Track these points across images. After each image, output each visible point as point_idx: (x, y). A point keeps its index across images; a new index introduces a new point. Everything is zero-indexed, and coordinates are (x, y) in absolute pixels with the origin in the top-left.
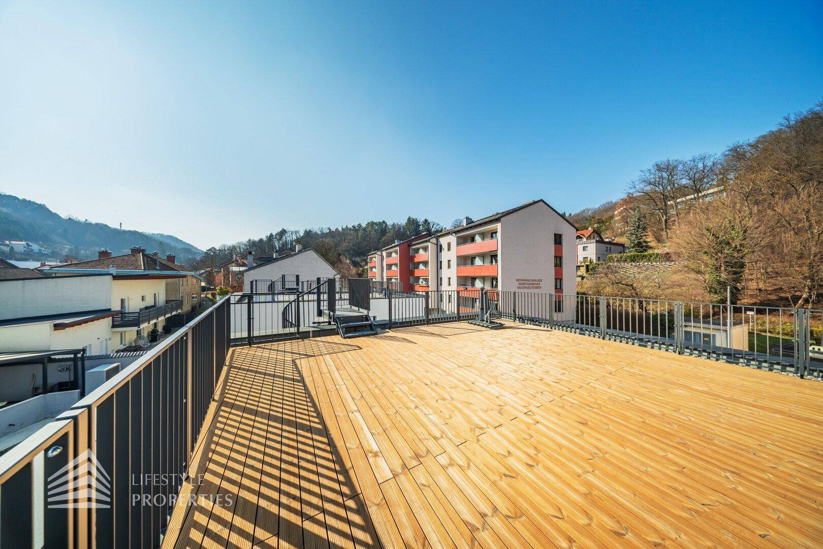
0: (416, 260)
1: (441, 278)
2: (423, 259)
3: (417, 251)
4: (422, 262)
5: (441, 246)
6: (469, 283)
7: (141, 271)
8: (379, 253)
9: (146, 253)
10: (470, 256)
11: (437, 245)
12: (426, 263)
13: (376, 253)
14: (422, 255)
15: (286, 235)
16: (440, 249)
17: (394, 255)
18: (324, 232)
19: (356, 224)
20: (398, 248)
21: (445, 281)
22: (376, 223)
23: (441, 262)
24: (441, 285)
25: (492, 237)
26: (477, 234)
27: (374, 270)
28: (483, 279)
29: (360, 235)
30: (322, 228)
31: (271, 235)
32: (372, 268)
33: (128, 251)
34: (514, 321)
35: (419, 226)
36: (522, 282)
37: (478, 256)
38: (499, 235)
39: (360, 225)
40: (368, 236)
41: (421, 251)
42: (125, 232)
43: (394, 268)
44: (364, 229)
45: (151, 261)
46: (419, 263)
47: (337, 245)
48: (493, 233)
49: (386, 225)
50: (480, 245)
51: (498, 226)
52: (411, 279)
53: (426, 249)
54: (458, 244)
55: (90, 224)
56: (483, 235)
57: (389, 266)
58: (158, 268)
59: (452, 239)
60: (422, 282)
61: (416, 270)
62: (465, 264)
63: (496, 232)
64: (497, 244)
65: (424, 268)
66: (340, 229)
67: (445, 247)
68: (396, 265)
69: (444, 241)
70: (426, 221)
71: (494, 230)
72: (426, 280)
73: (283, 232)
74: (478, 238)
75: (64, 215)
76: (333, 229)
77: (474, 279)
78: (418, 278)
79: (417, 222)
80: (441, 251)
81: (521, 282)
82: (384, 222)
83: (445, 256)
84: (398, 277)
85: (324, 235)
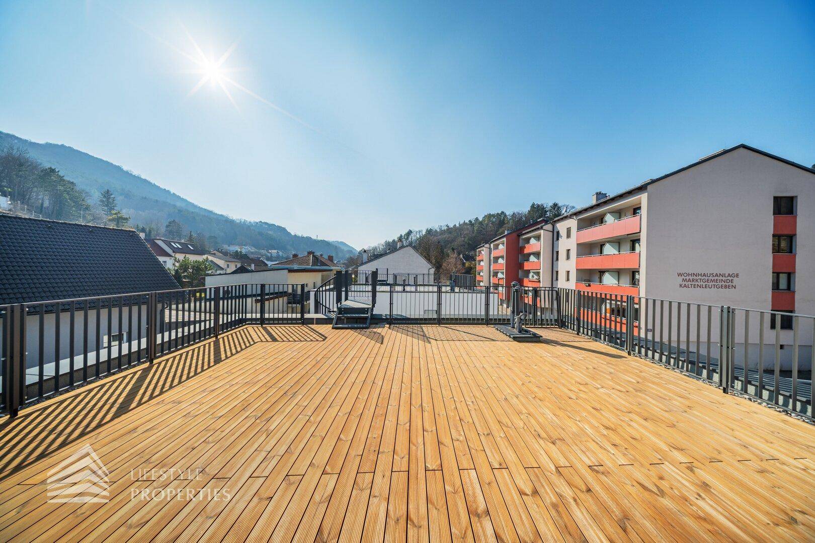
0: (526, 251)
1: (557, 272)
2: (534, 250)
3: (527, 241)
4: (534, 254)
5: (558, 233)
6: (597, 278)
7: (309, 267)
8: (487, 245)
9: (315, 254)
10: (597, 243)
11: (553, 232)
12: (537, 255)
13: (484, 246)
14: (534, 245)
15: (412, 235)
16: (556, 236)
17: (501, 247)
18: (443, 229)
19: (473, 218)
20: (505, 239)
21: (562, 276)
22: (493, 216)
23: (557, 252)
24: (557, 280)
25: (634, 214)
26: (609, 213)
27: (482, 263)
28: (618, 273)
29: (475, 229)
30: (441, 226)
31: (401, 236)
32: (480, 261)
33: (306, 254)
34: (578, 334)
35: (546, 212)
36: (691, 278)
37: (608, 242)
38: (644, 211)
39: (477, 219)
40: (484, 229)
41: (533, 241)
42: (319, 241)
43: (500, 261)
44: (481, 223)
45: (316, 260)
46: (529, 255)
47: (453, 241)
48: (636, 210)
49: (505, 215)
50: (612, 226)
51: (644, 198)
52: (520, 273)
53: (538, 238)
54: (580, 228)
55: (304, 237)
56: (619, 214)
57: (496, 259)
58: (319, 264)
59: (573, 223)
60: (533, 276)
61: (526, 263)
62: (591, 253)
63: (639, 208)
64: (640, 224)
65: (536, 260)
66: (457, 225)
67: (563, 233)
68: (502, 257)
69: (562, 227)
70: (555, 205)
71: (636, 205)
72: (538, 274)
73: (410, 232)
74: (609, 218)
75: (293, 234)
76: (451, 226)
77: (602, 272)
78: (528, 272)
79: (544, 208)
80: (558, 239)
81: (688, 278)
82: (503, 212)
83: (564, 244)
84: (504, 271)
85: (442, 232)
